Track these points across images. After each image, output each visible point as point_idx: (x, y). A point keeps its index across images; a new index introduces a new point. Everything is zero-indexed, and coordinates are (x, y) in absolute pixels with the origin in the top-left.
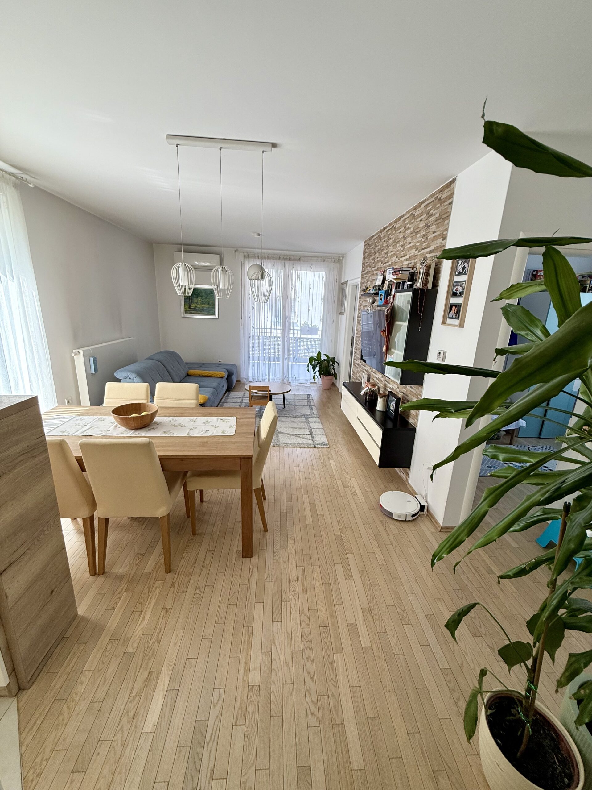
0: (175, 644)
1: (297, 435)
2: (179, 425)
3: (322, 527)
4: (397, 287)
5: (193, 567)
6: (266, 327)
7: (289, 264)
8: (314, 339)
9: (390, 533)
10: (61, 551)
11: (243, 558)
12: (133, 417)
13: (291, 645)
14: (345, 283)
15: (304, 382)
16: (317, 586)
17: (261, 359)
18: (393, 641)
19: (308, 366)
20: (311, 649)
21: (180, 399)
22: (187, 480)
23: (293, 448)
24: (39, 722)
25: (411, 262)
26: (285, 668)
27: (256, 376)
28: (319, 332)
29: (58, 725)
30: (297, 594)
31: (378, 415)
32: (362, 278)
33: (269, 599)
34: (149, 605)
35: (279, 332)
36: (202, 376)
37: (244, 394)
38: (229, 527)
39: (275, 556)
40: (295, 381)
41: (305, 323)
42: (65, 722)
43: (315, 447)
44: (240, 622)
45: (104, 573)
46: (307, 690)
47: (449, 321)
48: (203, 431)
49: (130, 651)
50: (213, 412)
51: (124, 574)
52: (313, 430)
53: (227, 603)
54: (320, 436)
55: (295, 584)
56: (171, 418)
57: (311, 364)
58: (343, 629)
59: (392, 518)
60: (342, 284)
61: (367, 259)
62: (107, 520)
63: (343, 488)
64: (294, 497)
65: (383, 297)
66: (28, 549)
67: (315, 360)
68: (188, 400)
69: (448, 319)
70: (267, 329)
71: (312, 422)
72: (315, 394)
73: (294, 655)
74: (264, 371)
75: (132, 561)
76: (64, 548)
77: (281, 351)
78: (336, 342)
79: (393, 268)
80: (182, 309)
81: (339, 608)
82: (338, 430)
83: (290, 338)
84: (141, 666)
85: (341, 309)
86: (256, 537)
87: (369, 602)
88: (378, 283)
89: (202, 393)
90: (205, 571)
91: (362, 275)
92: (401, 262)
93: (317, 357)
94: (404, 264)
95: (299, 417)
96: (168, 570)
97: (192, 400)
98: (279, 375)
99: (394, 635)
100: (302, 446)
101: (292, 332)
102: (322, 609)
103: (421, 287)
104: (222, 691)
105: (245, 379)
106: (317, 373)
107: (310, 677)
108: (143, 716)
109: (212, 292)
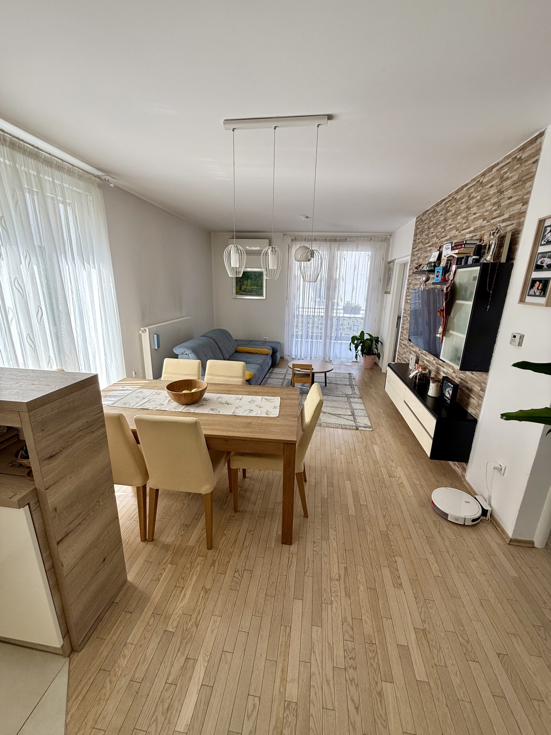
0: (213, 631)
1: (338, 416)
2: (226, 403)
3: (366, 519)
4: (459, 263)
5: (233, 547)
6: (309, 307)
7: (334, 245)
8: (356, 318)
9: (445, 537)
10: (115, 520)
11: (282, 544)
12: (184, 394)
13: (333, 660)
14: (393, 261)
15: (346, 360)
16: (361, 591)
17: (304, 337)
18: (456, 681)
19: (350, 345)
20: (355, 669)
21: (228, 377)
22: (231, 458)
23: (335, 429)
24: (84, 692)
25: (476, 234)
26: (325, 687)
27: (299, 353)
28: (361, 311)
29: (100, 699)
30: (339, 596)
31: (429, 402)
32: (413, 255)
33: (308, 596)
34: (190, 582)
35: (322, 311)
36: (250, 353)
37: (287, 370)
38: (269, 507)
39: (315, 547)
40: (336, 360)
41: (347, 303)
42: (107, 697)
43: (357, 429)
44: (278, 618)
45: (153, 540)
46: (352, 724)
47: (528, 299)
48: (248, 411)
49: (170, 630)
50: (258, 390)
51: (170, 544)
52: (355, 411)
53: (265, 593)
54: (362, 418)
55: (337, 583)
56: (219, 395)
57: (354, 344)
58: (393, 651)
59: (447, 520)
60: (389, 263)
61: (418, 236)
62: (157, 490)
63: (388, 477)
64: (335, 481)
65: (441, 274)
66: (84, 520)
67: (357, 339)
68: (235, 377)
69: (527, 297)
70: (310, 308)
71: (354, 402)
72: (356, 373)
73: (335, 673)
74: (306, 349)
75: (178, 531)
76: (117, 518)
77: (323, 330)
78: (379, 321)
79: (452, 243)
80: (234, 290)
81: (386, 623)
82: (381, 412)
83: (333, 317)
84: (179, 650)
85: (387, 288)
86: (296, 522)
87: (423, 621)
88: (433, 258)
89: (248, 369)
90: (244, 553)
91: (413, 252)
92: (464, 235)
93: (360, 336)
94: (466, 237)
95: (341, 396)
96: (210, 547)
97: (238, 377)
98: (321, 353)
99: (456, 672)
100: (344, 427)
101: (335, 311)
102: (367, 620)
103: (492, 261)
104: (257, 699)
105: (288, 356)
106: (360, 353)
107: (355, 707)
108: (177, 710)
109: (261, 274)
